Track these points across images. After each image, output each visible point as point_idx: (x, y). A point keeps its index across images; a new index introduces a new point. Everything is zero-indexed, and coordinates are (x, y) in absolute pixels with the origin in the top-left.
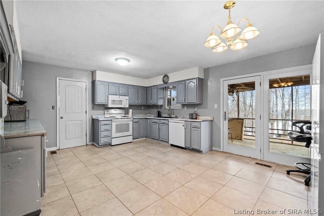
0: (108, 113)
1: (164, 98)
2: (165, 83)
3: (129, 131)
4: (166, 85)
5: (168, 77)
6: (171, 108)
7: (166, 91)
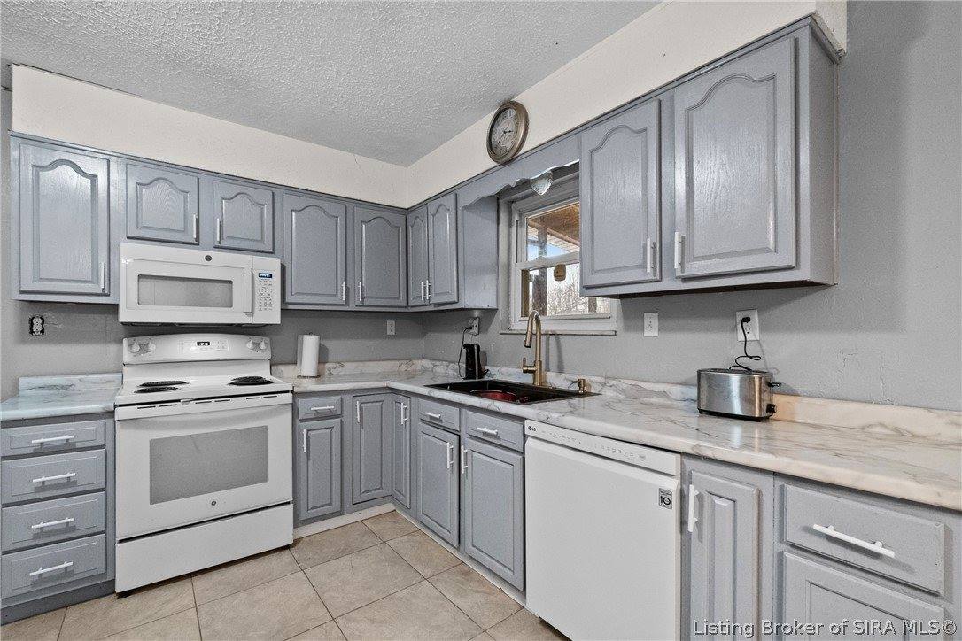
0: (146, 357)
1: (500, 270)
2: (502, 156)
3: (264, 478)
4: (511, 176)
5: (521, 111)
6: (546, 327)
7: (514, 228)
